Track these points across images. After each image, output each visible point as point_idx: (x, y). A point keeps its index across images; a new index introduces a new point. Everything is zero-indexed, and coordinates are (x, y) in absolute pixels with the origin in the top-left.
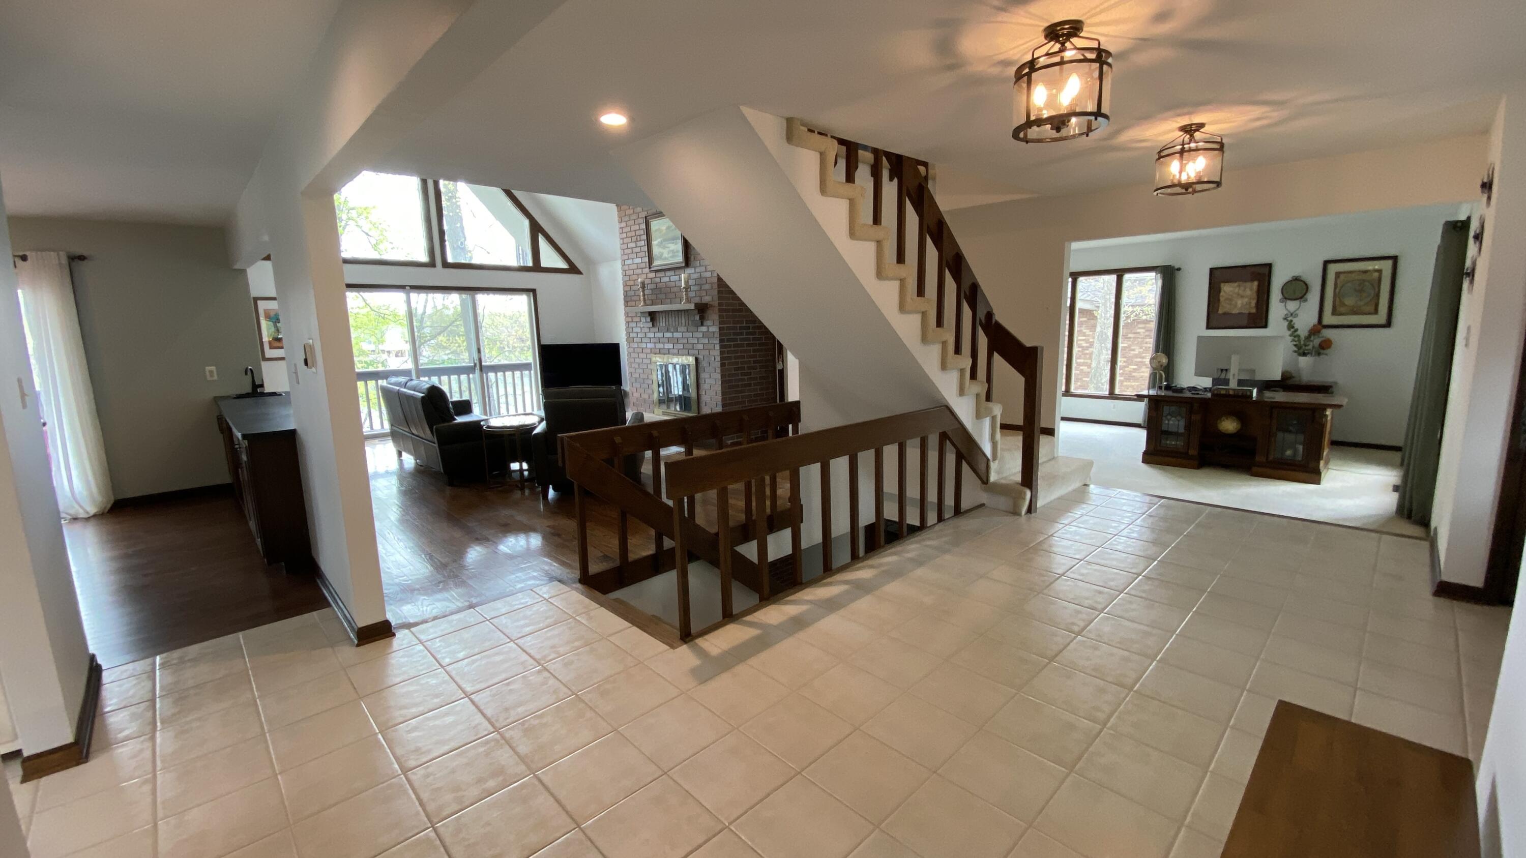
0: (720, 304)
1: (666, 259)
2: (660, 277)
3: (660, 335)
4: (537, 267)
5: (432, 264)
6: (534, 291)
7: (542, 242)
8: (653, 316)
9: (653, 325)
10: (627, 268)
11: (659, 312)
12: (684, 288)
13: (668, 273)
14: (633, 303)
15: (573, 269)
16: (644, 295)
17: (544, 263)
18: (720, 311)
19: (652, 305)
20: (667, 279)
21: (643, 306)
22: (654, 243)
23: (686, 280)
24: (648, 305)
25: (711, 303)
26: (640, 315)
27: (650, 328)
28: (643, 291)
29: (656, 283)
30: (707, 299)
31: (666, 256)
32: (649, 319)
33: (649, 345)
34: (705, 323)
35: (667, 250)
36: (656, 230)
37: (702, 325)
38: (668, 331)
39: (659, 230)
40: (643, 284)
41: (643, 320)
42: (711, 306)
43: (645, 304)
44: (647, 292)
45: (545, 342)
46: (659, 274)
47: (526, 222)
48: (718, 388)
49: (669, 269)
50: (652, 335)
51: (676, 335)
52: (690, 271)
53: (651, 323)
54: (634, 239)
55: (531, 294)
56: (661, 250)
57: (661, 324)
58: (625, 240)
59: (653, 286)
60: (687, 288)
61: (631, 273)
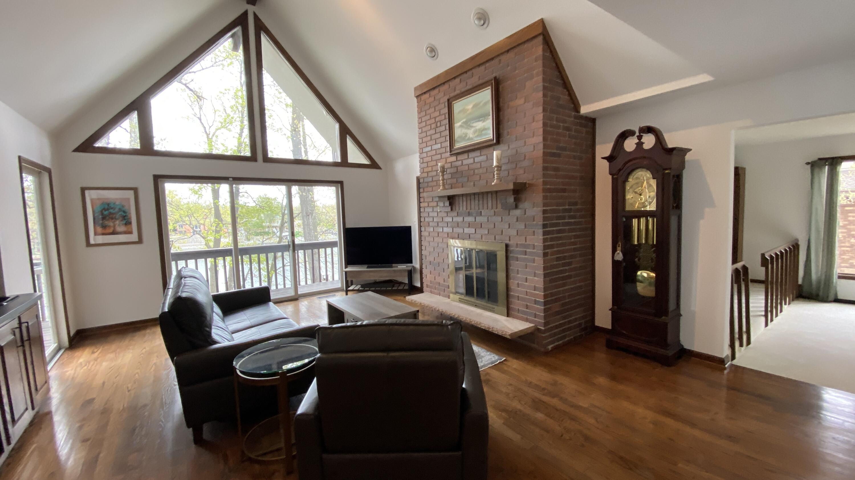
0: (545, 183)
1: (469, 139)
2: (462, 160)
3: (460, 219)
4: (344, 163)
5: (253, 158)
6: (341, 183)
7: (350, 144)
8: (451, 200)
9: (452, 209)
10: (425, 155)
11: (458, 196)
12: (495, 167)
13: (472, 155)
14: (430, 189)
15: (374, 165)
16: (443, 180)
17: (350, 160)
18: (544, 190)
19: (452, 188)
20: (471, 161)
21: (442, 190)
22: (457, 125)
23: (499, 157)
24: (447, 189)
25: (530, 182)
26: (437, 199)
27: (447, 212)
28: (443, 175)
29: (457, 167)
30: (523, 178)
31: (471, 136)
32: (447, 203)
33: (446, 230)
34: (521, 206)
35: (473, 129)
36: (460, 112)
37: (516, 207)
38: (469, 214)
39: (464, 111)
40: (443, 167)
41: (441, 204)
42: (531, 185)
43: (444, 188)
44: (446, 177)
45: (348, 226)
46: (460, 157)
47: (337, 126)
48: (539, 281)
49: (473, 150)
50: (449, 219)
51: (479, 219)
52: (503, 147)
53: (450, 208)
54: (433, 126)
55: (339, 185)
56: (464, 131)
57: (461, 208)
58: (424, 129)
59: (453, 170)
60: (499, 167)
61: (429, 159)
